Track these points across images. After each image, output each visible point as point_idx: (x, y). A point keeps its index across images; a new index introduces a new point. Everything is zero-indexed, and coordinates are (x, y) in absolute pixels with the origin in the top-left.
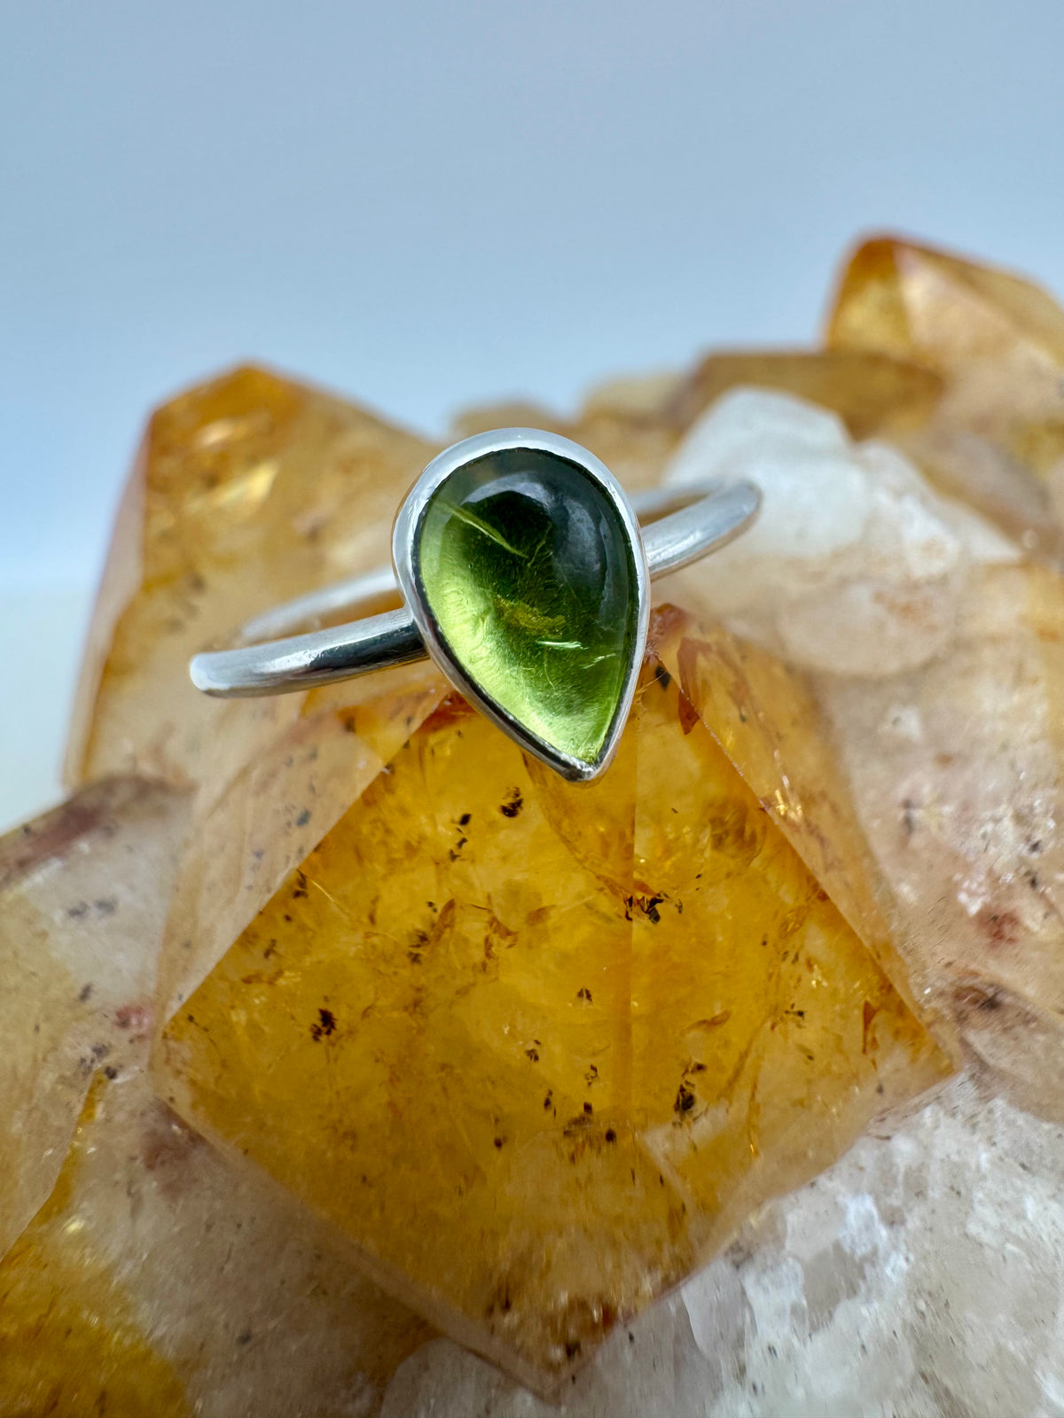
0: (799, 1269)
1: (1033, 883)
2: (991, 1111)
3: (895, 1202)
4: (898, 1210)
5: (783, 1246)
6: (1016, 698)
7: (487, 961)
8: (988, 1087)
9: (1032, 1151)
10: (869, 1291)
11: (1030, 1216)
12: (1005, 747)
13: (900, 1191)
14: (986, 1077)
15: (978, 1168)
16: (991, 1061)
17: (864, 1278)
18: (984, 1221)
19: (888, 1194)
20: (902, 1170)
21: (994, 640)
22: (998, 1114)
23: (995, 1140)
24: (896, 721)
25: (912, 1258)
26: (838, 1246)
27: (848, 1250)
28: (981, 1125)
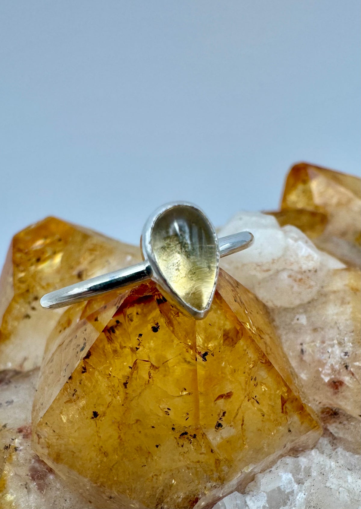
0: (265, 495)
1: (347, 367)
2: (336, 452)
3: (300, 477)
4: (302, 479)
5: (259, 488)
6: (342, 309)
7: (150, 380)
8: (336, 445)
9: (352, 464)
10: (291, 504)
11: (349, 481)
12: (336, 323)
13: (303, 474)
14: (335, 441)
15: (331, 467)
16: (336, 435)
17: (289, 500)
18: (333, 482)
19: (298, 475)
20: (303, 467)
21: (334, 292)
22: (339, 453)
23: (338, 461)
24: (298, 319)
25: (306, 494)
26: (279, 488)
27: (283, 490)
28: (332, 457)
